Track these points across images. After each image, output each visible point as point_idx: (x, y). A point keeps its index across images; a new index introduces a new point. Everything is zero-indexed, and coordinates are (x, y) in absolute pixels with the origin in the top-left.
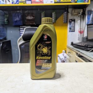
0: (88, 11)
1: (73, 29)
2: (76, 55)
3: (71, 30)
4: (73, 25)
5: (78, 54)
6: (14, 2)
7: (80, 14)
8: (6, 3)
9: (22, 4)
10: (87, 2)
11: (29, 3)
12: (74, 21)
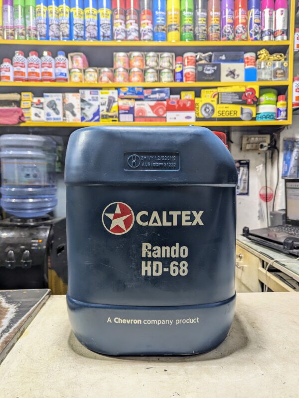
0: (284, 141)
1: (244, 188)
2: (260, 265)
4: (244, 177)
6: (86, 116)
7: (265, 149)
8: (64, 118)
9: (109, 121)
10: (283, 119)
11: (127, 120)
12: (246, 166)
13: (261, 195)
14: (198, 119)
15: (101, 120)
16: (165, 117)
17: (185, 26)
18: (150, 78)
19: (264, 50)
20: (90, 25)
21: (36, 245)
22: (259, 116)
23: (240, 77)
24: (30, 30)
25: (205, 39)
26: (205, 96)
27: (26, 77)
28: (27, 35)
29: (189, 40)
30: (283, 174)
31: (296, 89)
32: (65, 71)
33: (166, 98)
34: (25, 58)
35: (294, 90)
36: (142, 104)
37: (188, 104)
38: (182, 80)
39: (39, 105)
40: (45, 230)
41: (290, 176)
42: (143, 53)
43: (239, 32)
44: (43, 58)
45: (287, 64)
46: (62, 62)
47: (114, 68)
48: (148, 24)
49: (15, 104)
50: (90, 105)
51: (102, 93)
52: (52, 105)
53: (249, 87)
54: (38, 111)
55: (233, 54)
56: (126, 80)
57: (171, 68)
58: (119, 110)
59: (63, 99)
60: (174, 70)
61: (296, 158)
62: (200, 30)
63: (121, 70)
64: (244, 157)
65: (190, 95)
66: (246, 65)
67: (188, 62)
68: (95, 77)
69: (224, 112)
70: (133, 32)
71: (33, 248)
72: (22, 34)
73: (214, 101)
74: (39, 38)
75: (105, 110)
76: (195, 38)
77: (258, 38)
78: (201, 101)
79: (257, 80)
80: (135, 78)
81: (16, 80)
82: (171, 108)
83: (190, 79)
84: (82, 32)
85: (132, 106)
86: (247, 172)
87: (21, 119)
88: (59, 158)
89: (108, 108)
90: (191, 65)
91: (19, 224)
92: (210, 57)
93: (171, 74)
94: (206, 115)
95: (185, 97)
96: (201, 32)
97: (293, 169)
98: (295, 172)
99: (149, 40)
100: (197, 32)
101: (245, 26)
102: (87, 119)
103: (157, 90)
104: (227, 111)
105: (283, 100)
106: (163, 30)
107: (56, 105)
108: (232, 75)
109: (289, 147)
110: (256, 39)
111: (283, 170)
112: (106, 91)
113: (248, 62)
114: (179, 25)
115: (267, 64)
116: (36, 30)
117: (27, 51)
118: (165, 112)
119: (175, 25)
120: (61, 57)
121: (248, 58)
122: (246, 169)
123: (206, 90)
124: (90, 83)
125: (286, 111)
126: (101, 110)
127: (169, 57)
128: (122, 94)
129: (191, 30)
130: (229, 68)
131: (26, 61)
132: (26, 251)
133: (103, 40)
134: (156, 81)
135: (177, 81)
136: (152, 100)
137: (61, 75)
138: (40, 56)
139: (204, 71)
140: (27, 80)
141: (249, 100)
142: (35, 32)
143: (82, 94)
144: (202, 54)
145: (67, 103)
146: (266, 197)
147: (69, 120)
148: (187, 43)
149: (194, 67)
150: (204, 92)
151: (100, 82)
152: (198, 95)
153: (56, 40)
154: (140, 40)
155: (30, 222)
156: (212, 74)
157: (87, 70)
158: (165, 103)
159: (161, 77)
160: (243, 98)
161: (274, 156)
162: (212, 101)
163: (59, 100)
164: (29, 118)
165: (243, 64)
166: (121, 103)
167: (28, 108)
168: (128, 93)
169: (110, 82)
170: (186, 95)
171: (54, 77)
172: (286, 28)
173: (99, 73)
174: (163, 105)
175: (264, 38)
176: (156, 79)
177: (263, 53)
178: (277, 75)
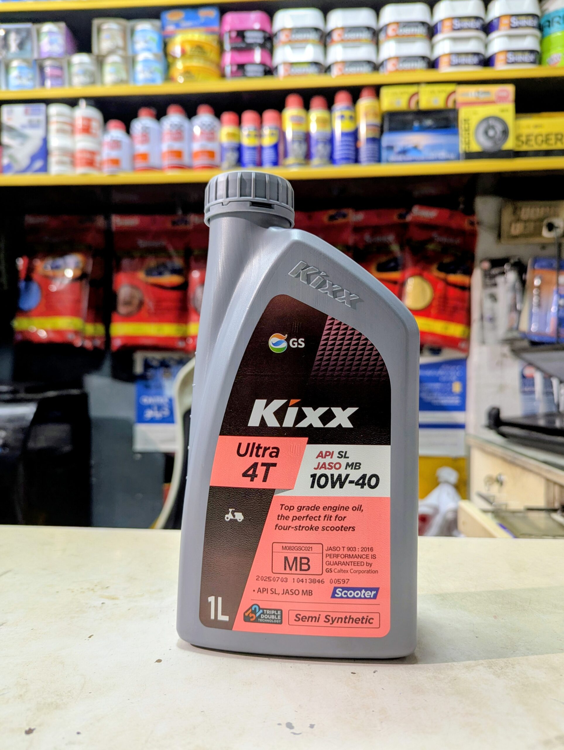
69: (533, 138)
73: (507, 111)
94: (487, 145)
104: (536, 137)
162: (503, 111)
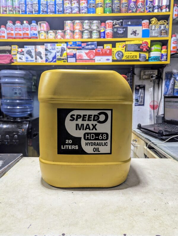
0: (166, 73)
1: (141, 102)
2: (145, 145)
3: (139, 103)
4: (141, 95)
5: (148, 145)
6: (49, 59)
7: (154, 78)
8: (36, 60)
9: (61, 62)
10: (165, 60)
11: (72, 61)
12: (143, 88)
13: (150, 106)
14: (113, 61)
15: (57, 61)
16: (94, 60)
17: (107, 4)
18: (86, 36)
19: (154, 18)
20: (50, 4)
21: (21, 132)
22: (151, 58)
23: (139, 35)
24: (15, 8)
25: (119, 12)
26: (118, 47)
27: (14, 36)
28: (14, 11)
29: (109, 13)
30: (164, 93)
31: (173, 42)
32: (36, 32)
33: (95, 48)
34: (13, 25)
35: (172, 43)
36: (81, 52)
37: (108, 52)
38: (104, 37)
39: (22, 53)
40: (26, 124)
41: (169, 95)
42: (81, 21)
43: (139, 7)
44: (23, 25)
45: (168, 27)
46: (34, 27)
47: (65, 30)
48: (84, 3)
49: (8, 52)
50: (51, 52)
51: (57, 45)
52: (29, 53)
53: (144, 41)
54: (21, 56)
55: (135, 21)
56: (71, 37)
57: (98, 30)
58: (67, 56)
59: (35, 49)
60: (100, 31)
61: (173, 84)
62: (115, 6)
63: (69, 31)
64: (142, 83)
65: (109, 46)
66: (143, 27)
67: (108, 26)
68: (53, 36)
69: (129, 56)
70: (75, 8)
71: (19, 134)
72: (11, 11)
73: (123, 50)
74: (21, 13)
75: (59, 56)
76: (113, 11)
77: (151, 11)
78: (116, 50)
79: (150, 36)
80: (77, 36)
81: (8, 38)
82: (97, 54)
83: (110, 36)
84: (46, 9)
85: (75, 53)
86: (144, 92)
87: (12, 60)
88: (35, 83)
89: (61, 54)
90: (110, 28)
91: (12, 120)
92: (122, 22)
93: (98, 33)
94: (118, 58)
95: (106, 47)
96: (116, 7)
97: (170, 90)
98: (171, 92)
99: (85, 13)
100: (114, 8)
101: (143, 3)
102: (49, 61)
103: (89, 43)
104: (131, 56)
105: (165, 49)
106: (94, 7)
107: (31, 53)
108: (135, 34)
109: (169, 77)
110: (150, 11)
111: (164, 91)
112: (60, 44)
113: (144, 26)
114: (103, 3)
115: (156, 27)
116: (19, 8)
117: (14, 20)
118: (94, 56)
119: (100, 3)
120: (34, 24)
121: (144, 23)
122: (143, 90)
123: (118, 43)
124: (51, 40)
125: (167, 55)
126: (57, 55)
127: (97, 23)
128: (69, 46)
129: (110, 6)
130: (133, 30)
131: (14, 27)
132: (16, 135)
133: (58, 13)
134: (89, 38)
135: (102, 37)
136: (86, 50)
137: (34, 35)
138: (22, 23)
139: (118, 31)
140: (15, 38)
141: (144, 49)
142: (19, 9)
143: (46, 46)
144: (116, 21)
145: (37, 51)
146: (154, 107)
147: (39, 62)
148: (108, 14)
149: (112, 29)
150: (117, 44)
151: (56, 39)
152: (114, 46)
153: (31, 14)
154: (80, 13)
155: (18, 119)
156: (122, 33)
157: (49, 32)
158: (94, 51)
159: (92, 35)
160: (141, 47)
161: (160, 82)
163: (33, 49)
164: (16, 60)
165: (141, 27)
166: (68, 51)
167: (16, 55)
168: (72, 45)
169: (62, 39)
170: (107, 46)
171: (30, 36)
172: (168, 4)
173: (56, 33)
174: (93, 52)
175: (155, 10)
176: (89, 37)
177: (154, 20)
178: (162, 34)
